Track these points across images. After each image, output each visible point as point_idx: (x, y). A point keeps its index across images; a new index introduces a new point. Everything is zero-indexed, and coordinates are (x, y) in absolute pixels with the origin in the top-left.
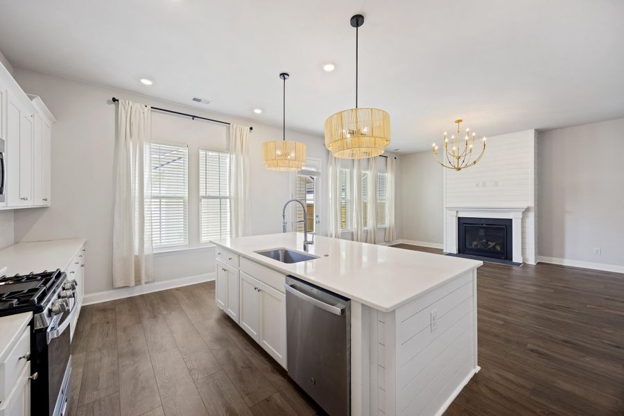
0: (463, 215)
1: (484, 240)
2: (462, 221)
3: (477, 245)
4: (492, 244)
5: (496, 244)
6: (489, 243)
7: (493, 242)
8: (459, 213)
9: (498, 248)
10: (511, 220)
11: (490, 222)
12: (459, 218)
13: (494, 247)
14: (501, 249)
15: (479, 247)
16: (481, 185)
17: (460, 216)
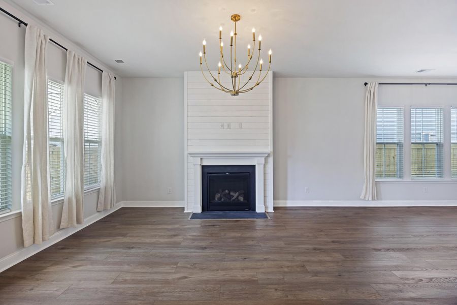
0: (206, 163)
1: (227, 191)
2: (206, 170)
3: (220, 198)
4: (235, 195)
5: (239, 195)
6: (232, 193)
7: (235, 192)
8: (204, 160)
9: (241, 199)
10: (255, 166)
11: (235, 170)
12: (202, 166)
13: (237, 198)
14: (244, 199)
15: (222, 200)
16: (226, 127)
17: (204, 164)
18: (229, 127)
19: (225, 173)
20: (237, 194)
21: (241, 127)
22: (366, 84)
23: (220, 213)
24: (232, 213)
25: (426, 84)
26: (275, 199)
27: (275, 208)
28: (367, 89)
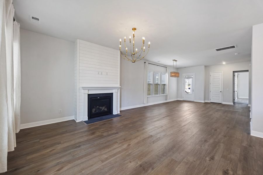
2: (90, 97)
8: (89, 91)
12: (88, 94)
13: (104, 109)
14: (107, 110)
15: (97, 111)
16: (100, 73)
17: (90, 93)
18: (102, 74)
19: (97, 97)
20: (104, 107)
21: (107, 75)
22: (145, 62)
23: (99, 118)
24: (104, 117)
25: (157, 65)
26: (120, 107)
27: (121, 111)
28: (145, 64)
